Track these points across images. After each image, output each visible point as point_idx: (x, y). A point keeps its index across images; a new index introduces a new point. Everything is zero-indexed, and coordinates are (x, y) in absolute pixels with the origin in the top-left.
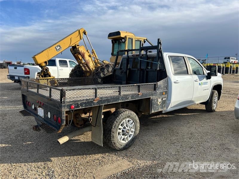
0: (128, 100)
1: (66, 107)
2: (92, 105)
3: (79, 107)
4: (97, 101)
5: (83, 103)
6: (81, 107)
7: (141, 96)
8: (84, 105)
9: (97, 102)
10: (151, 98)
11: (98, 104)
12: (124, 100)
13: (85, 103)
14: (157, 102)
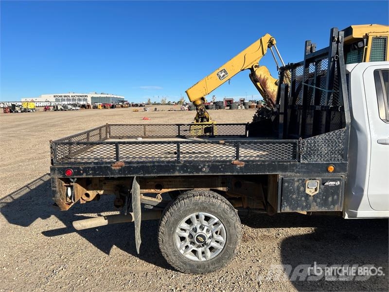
0: (201, 174)
1: (56, 172)
2: (108, 174)
3: (82, 174)
4: (120, 168)
5: (89, 168)
6: (85, 174)
7: (240, 167)
8: (91, 172)
9: (120, 170)
10: (280, 177)
11: (121, 174)
12: (190, 173)
13: (93, 169)
14: (302, 189)
